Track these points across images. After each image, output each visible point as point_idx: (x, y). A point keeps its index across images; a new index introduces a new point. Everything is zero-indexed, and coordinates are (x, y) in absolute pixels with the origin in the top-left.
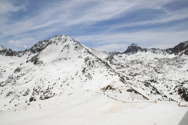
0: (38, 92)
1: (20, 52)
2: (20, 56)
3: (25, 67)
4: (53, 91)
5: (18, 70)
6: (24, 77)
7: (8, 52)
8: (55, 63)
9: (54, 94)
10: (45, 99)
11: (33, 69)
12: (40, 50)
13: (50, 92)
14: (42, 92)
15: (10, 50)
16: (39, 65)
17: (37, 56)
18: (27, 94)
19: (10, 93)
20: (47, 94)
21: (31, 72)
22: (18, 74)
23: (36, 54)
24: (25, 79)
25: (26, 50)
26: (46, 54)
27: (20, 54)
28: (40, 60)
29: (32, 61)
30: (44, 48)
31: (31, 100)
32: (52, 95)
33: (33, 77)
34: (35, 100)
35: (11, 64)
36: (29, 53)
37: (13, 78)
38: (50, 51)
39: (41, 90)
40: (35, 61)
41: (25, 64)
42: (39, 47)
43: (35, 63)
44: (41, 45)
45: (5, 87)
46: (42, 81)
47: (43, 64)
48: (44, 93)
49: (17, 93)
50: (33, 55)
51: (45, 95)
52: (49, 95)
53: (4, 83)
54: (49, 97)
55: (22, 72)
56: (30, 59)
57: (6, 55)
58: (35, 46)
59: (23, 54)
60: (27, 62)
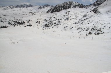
0: (94, 30)
1: (87, 6)
2: (87, 8)
3: (89, 15)
4: (103, 30)
5: (85, 16)
6: (88, 20)
7: (80, 6)
8: (108, 13)
9: (103, 32)
10: (97, 34)
11: (93, 16)
12: (99, 4)
13: (101, 31)
14: (97, 30)
15: (82, 4)
16: (97, 14)
17: (97, 8)
18: (88, 30)
19: (79, 28)
20: (99, 31)
21: (92, 18)
22: (85, 18)
23: (96, 7)
24: (88, 21)
25: (91, 4)
26: (103, 7)
27: (87, 7)
28: (98, 10)
29: (93, 11)
30: (102, 3)
31: (90, 33)
32: (102, 33)
33: (93, 20)
34: (91, 34)
35: (82, 12)
36: (92, 6)
37: (81, 20)
38: (106, 5)
39: (96, 29)
40: (95, 11)
41: (89, 13)
42: (99, 2)
43: (95, 13)
44: (100, 1)
45: (77, 24)
46: (97, 23)
47: (100, 13)
48: (97, 31)
49: (83, 29)
50: (94, 8)
51: (98, 32)
52: (100, 33)
53: (77, 23)
54: (100, 34)
55: (87, 17)
56: (92, 10)
57: (79, 8)
58: (97, 2)
59: (89, 7)
60: (91, 11)
